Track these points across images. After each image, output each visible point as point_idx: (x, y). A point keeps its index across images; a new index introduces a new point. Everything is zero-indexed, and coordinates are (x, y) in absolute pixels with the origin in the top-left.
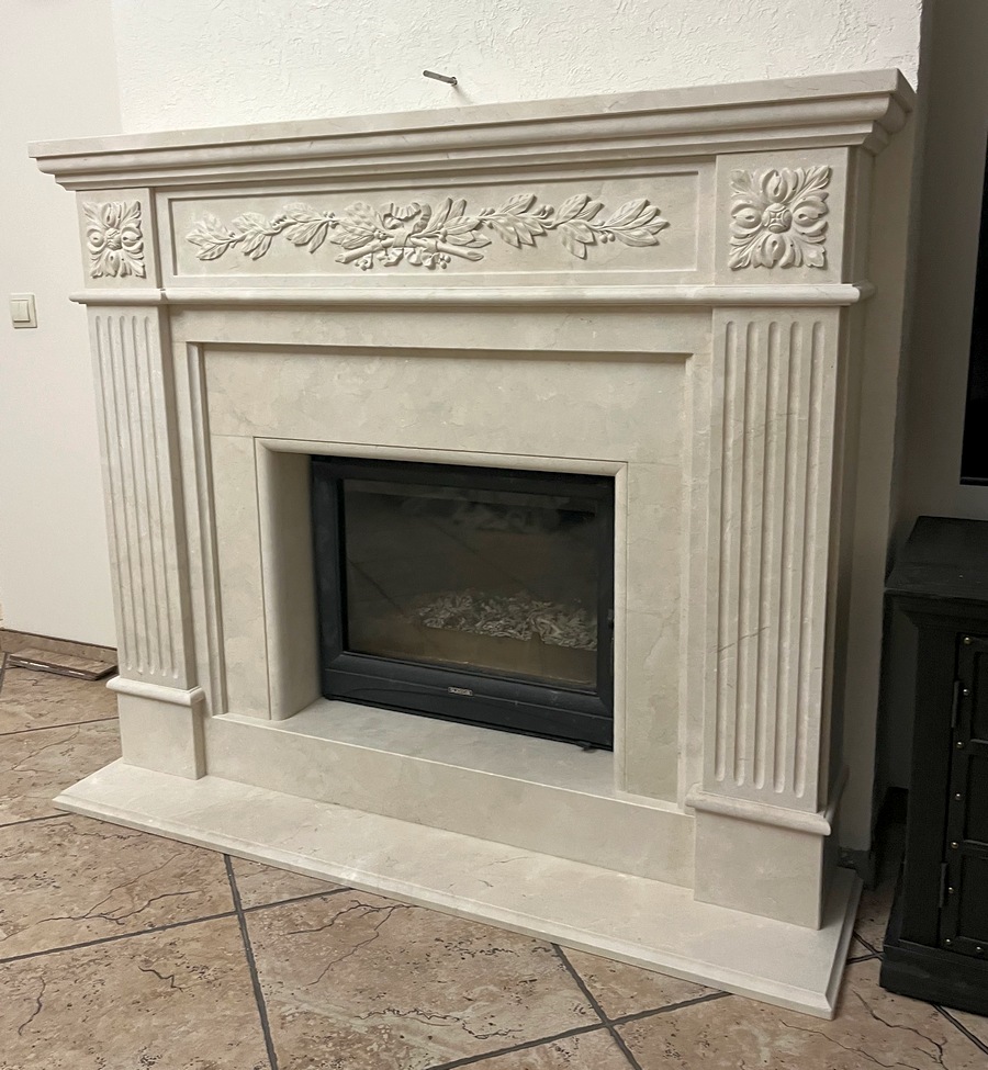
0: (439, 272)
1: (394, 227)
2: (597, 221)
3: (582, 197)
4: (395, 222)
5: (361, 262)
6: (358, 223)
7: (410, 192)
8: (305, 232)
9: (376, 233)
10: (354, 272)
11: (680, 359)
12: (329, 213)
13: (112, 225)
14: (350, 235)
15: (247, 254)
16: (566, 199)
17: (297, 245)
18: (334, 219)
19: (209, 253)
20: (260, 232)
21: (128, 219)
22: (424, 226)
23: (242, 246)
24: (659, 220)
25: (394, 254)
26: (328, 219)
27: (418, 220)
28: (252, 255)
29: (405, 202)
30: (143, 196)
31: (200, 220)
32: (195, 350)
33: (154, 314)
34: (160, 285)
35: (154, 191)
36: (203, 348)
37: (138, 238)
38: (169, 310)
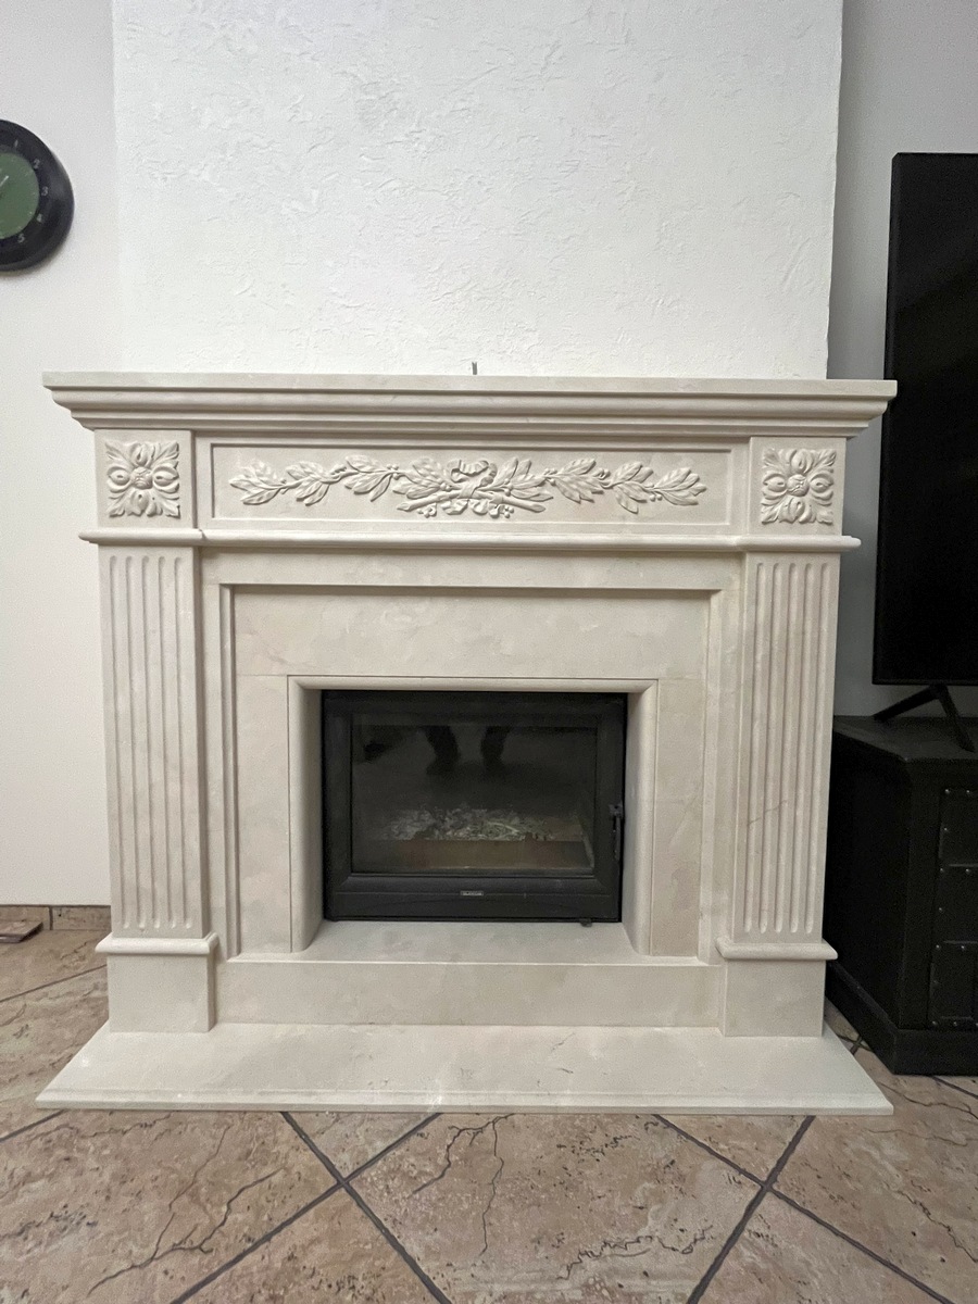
0: (502, 521)
1: (460, 481)
2: (648, 484)
3: (636, 464)
4: (462, 476)
5: (425, 511)
6: (424, 476)
7: (478, 452)
8: (367, 481)
9: (443, 485)
10: (417, 519)
11: (705, 595)
12: (394, 466)
13: (142, 464)
14: (416, 486)
15: (300, 500)
16: (622, 467)
17: (357, 493)
18: (399, 471)
19: (257, 497)
20: (317, 480)
21: (164, 459)
22: (491, 481)
23: (297, 493)
24: (699, 485)
25: (458, 505)
26: (392, 470)
27: (486, 475)
28: (306, 501)
29: (472, 461)
30: (184, 438)
31: (247, 466)
32: (227, 593)
33: (187, 555)
34: (196, 526)
35: (195, 434)
36: (236, 590)
37: (175, 479)
38: (205, 551)
